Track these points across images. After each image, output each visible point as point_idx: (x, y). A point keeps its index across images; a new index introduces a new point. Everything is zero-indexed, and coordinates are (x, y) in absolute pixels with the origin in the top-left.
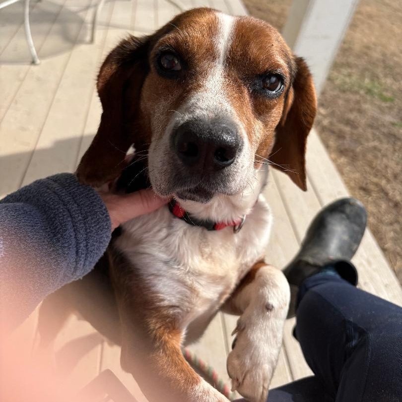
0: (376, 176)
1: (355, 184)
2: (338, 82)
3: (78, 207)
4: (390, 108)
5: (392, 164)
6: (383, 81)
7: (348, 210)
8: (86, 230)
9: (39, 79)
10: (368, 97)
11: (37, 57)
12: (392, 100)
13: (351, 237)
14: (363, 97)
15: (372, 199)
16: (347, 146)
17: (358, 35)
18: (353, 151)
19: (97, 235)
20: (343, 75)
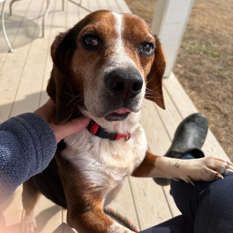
0: (213, 100)
1: (202, 106)
2: (187, 48)
3: (35, 131)
4: (218, 61)
5: (221, 93)
6: (213, 45)
7: (197, 120)
8: (41, 144)
9: (14, 61)
10: (205, 56)
11: (11, 48)
12: (218, 56)
13: (200, 135)
14: (202, 56)
15: (212, 113)
16: (195, 85)
17: (196, 21)
18: (199, 87)
19: (48, 146)
20: (190, 44)
